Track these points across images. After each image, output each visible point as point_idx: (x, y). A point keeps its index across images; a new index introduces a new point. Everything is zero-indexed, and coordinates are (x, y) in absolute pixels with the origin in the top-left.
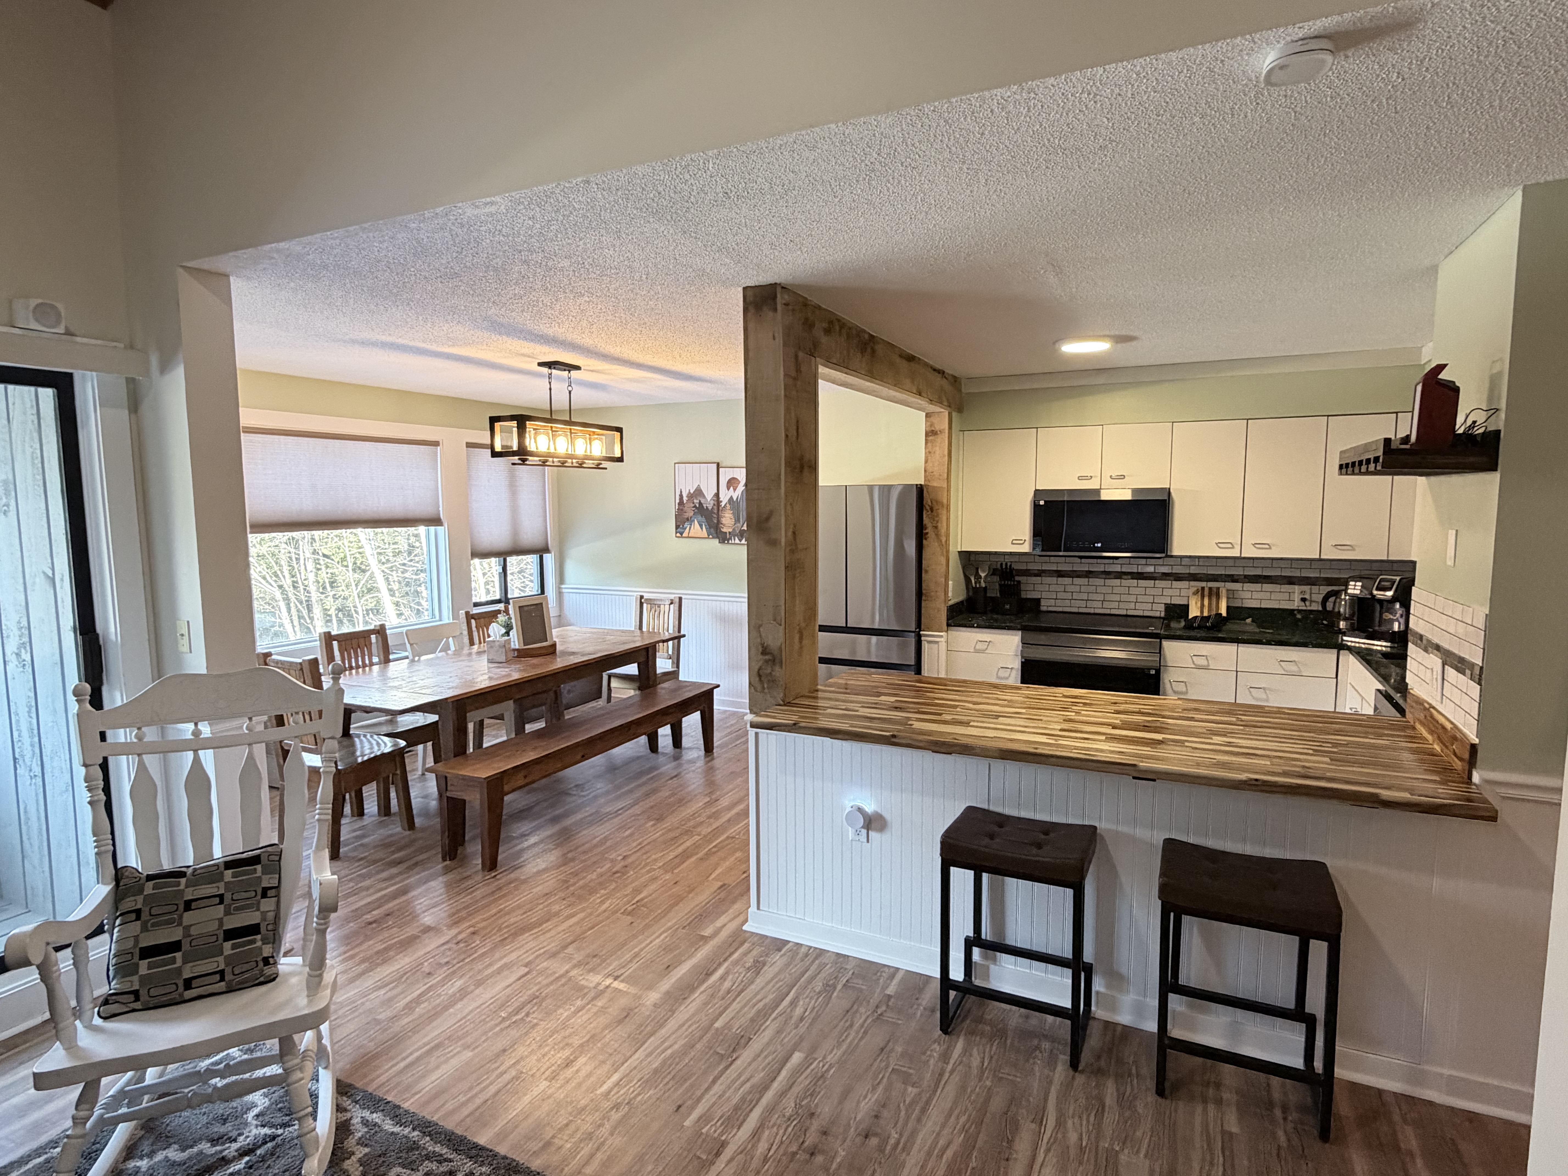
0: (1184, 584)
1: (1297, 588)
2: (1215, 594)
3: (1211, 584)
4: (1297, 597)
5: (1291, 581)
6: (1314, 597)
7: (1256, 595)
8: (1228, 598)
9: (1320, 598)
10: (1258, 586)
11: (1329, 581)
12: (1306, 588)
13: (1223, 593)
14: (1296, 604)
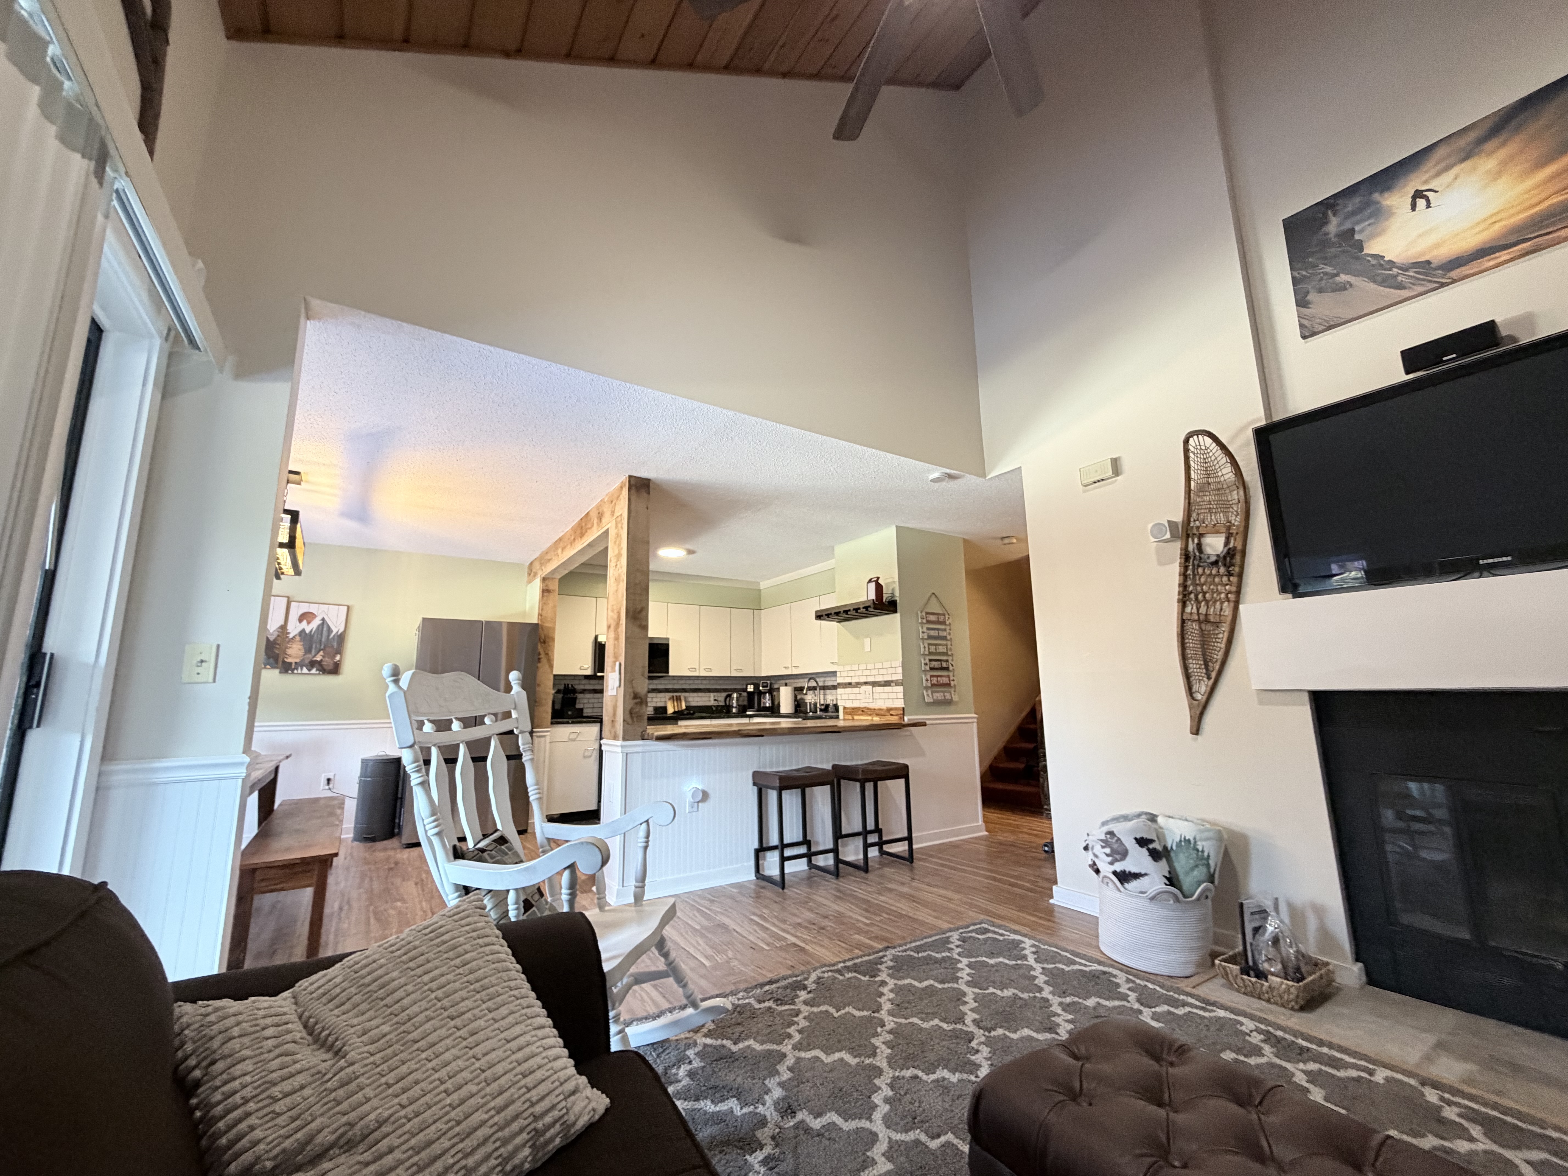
0: (662, 695)
1: (712, 695)
2: (678, 699)
3: (675, 694)
4: (712, 699)
5: (709, 691)
6: (719, 699)
7: (696, 699)
8: (686, 701)
9: (722, 699)
10: (695, 694)
11: (725, 690)
12: (715, 694)
13: (682, 698)
14: (712, 703)
